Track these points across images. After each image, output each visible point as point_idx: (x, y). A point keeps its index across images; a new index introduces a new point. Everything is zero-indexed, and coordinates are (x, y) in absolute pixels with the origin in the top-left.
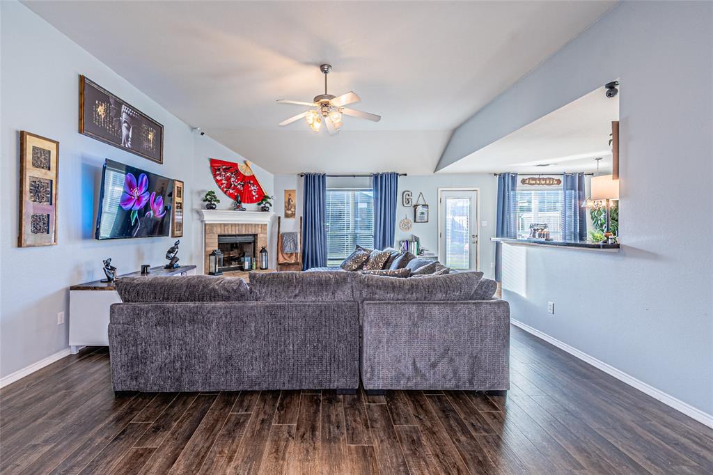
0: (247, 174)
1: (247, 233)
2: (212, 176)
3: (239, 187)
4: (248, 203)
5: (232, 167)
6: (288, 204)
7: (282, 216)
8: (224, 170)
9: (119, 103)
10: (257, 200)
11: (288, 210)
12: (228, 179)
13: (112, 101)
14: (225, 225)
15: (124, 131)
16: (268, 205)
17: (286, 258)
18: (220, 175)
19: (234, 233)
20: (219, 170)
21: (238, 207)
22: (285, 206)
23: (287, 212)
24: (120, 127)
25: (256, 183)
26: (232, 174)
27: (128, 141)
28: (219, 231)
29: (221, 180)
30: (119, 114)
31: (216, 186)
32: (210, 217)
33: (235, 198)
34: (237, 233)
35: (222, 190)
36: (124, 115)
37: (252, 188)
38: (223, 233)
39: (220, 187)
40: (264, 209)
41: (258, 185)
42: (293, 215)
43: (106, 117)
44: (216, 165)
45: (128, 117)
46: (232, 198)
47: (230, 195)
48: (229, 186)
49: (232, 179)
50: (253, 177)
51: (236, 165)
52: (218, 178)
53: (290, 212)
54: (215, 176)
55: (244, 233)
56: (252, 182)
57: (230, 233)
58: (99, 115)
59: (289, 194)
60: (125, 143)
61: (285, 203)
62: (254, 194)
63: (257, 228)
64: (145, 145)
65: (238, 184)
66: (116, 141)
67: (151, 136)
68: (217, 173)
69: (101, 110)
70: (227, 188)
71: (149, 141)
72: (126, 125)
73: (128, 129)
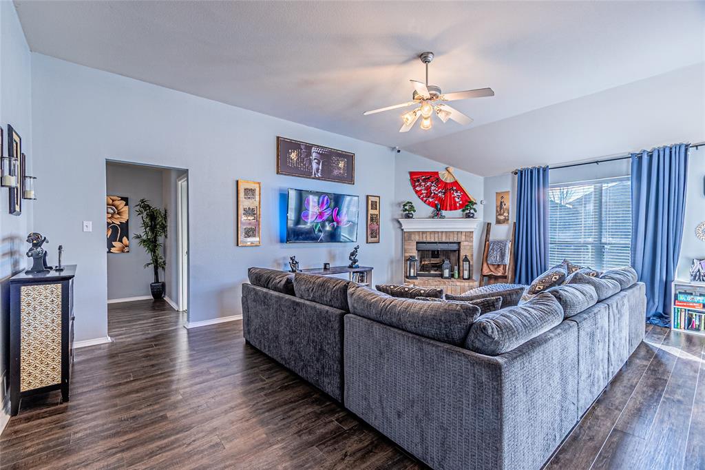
0: (449, 180)
1: (448, 241)
2: (412, 188)
3: (440, 194)
4: (451, 210)
5: (433, 177)
6: (500, 208)
7: (493, 221)
8: (424, 180)
9: (309, 147)
10: (461, 206)
11: (500, 215)
12: (428, 189)
13: (302, 147)
14: (423, 232)
15: (314, 166)
16: (472, 211)
17: (492, 270)
18: (420, 185)
19: (433, 240)
20: (418, 181)
21: (437, 215)
22: (497, 211)
23: (499, 217)
24: (310, 163)
25: (460, 188)
26: (432, 183)
27: (318, 172)
28: (417, 238)
29: (421, 190)
30: (309, 154)
31: (416, 196)
32: (408, 226)
33: (435, 206)
34: (436, 241)
35: (422, 199)
36: (314, 155)
37: (455, 194)
38: (421, 240)
39: (419, 197)
40: (468, 216)
41: (462, 190)
42: (506, 220)
43: (298, 159)
44: (415, 178)
45: (318, 155)
46: (432, 206)
47: (429, 204)
48: (428, 195)
49: (433, 188)
50: (456, 183)
51: (437, 173)
52: (418, 189)
53: (502, 218)
54: (414, 187)
55: (444, 240)
56: (455, 188)
57: (429, 240)
58: (291, 160)
59: (501, 196)
60: (315, 174)
61: (497, 207)
62: (457, 200)
63: (459, 235)
64: (336, 172)
65: (439, 192)
66: (307, 174)
67: (341, 165)
68: (417, 184)
69: (294, 156)
70: (427, 197)
71: (339, 168)
72: (316, 161)
73: (318, 163)
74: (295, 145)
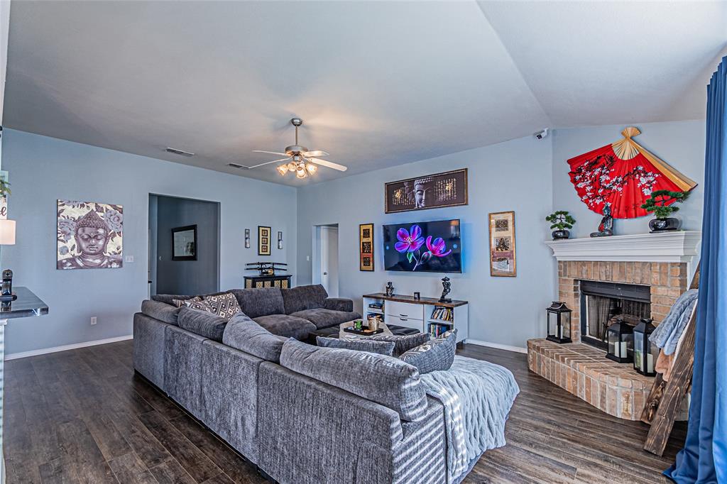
0: (630, 154)
2: (573, 185)
3: (615, 188)
4: (636, 216)
5: (604, 157)
8: (591, 167)
9: (411, 182)
12: (596, 183)
13: (405, 184)
15: (417, 197)
18: (584, 178)
24: (414, 196)
25: (650, 167)
26: (603, 168)
27: (421, 202)
28: (574, 273)
29: (585, 187)
30: (413, 188)
31: (578, 198)
34: (603, 279)
35: (586, 202)
36: (417, 188)
37: (643, 181)
38: (582, 278)
39: (583, 199)
40: (666, 227)
41: (656, 171)
43: (402, 197)
44: (578, 166)
45: (421, 186)
47: (597, 209)
49: (603, 178)
50: (640, 159)
51: (609, 148)
52: (581, 185)
54: (574, 181)
55: (616, 280)
56: (641, 168)
58: (396, 198)
60: (418, 205)
62: (647, 193)
64: (441, 197)
65: (614, 184)
66: (411, 207)
67: (449, 187)
68: (578, 178)
69: (398, 195)
70: (595, 196)
71: (446, 192)
72: (419, 192)
73: (421, 194)
74: (399, 185)
